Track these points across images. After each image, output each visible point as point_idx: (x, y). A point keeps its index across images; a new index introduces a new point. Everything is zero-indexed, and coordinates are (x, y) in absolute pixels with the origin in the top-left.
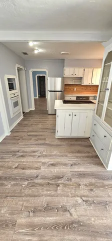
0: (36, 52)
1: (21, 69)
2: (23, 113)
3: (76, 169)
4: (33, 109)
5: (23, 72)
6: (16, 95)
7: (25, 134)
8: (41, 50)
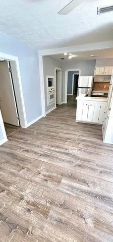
0: (70, 57)
1: (59, 71)
2: (57, 105)
3: (81, 138)
4: (65, 102)
5: (60, 73)
6: (53, 90)
7: (55, 117)
8: (74, 56)
